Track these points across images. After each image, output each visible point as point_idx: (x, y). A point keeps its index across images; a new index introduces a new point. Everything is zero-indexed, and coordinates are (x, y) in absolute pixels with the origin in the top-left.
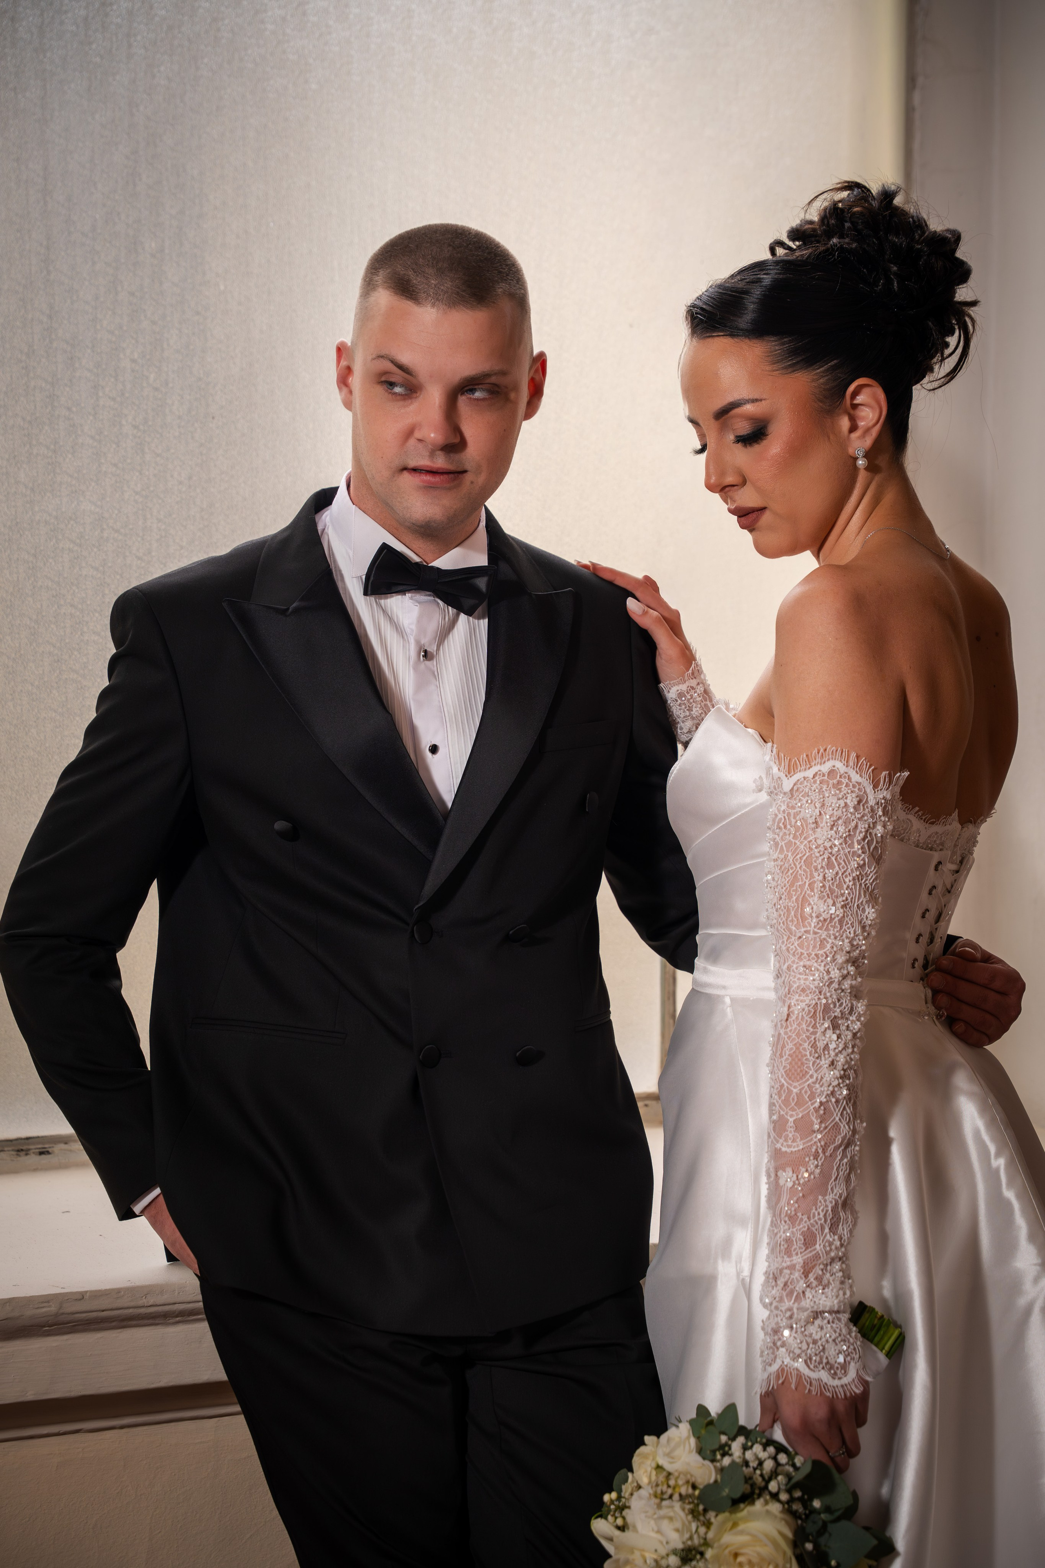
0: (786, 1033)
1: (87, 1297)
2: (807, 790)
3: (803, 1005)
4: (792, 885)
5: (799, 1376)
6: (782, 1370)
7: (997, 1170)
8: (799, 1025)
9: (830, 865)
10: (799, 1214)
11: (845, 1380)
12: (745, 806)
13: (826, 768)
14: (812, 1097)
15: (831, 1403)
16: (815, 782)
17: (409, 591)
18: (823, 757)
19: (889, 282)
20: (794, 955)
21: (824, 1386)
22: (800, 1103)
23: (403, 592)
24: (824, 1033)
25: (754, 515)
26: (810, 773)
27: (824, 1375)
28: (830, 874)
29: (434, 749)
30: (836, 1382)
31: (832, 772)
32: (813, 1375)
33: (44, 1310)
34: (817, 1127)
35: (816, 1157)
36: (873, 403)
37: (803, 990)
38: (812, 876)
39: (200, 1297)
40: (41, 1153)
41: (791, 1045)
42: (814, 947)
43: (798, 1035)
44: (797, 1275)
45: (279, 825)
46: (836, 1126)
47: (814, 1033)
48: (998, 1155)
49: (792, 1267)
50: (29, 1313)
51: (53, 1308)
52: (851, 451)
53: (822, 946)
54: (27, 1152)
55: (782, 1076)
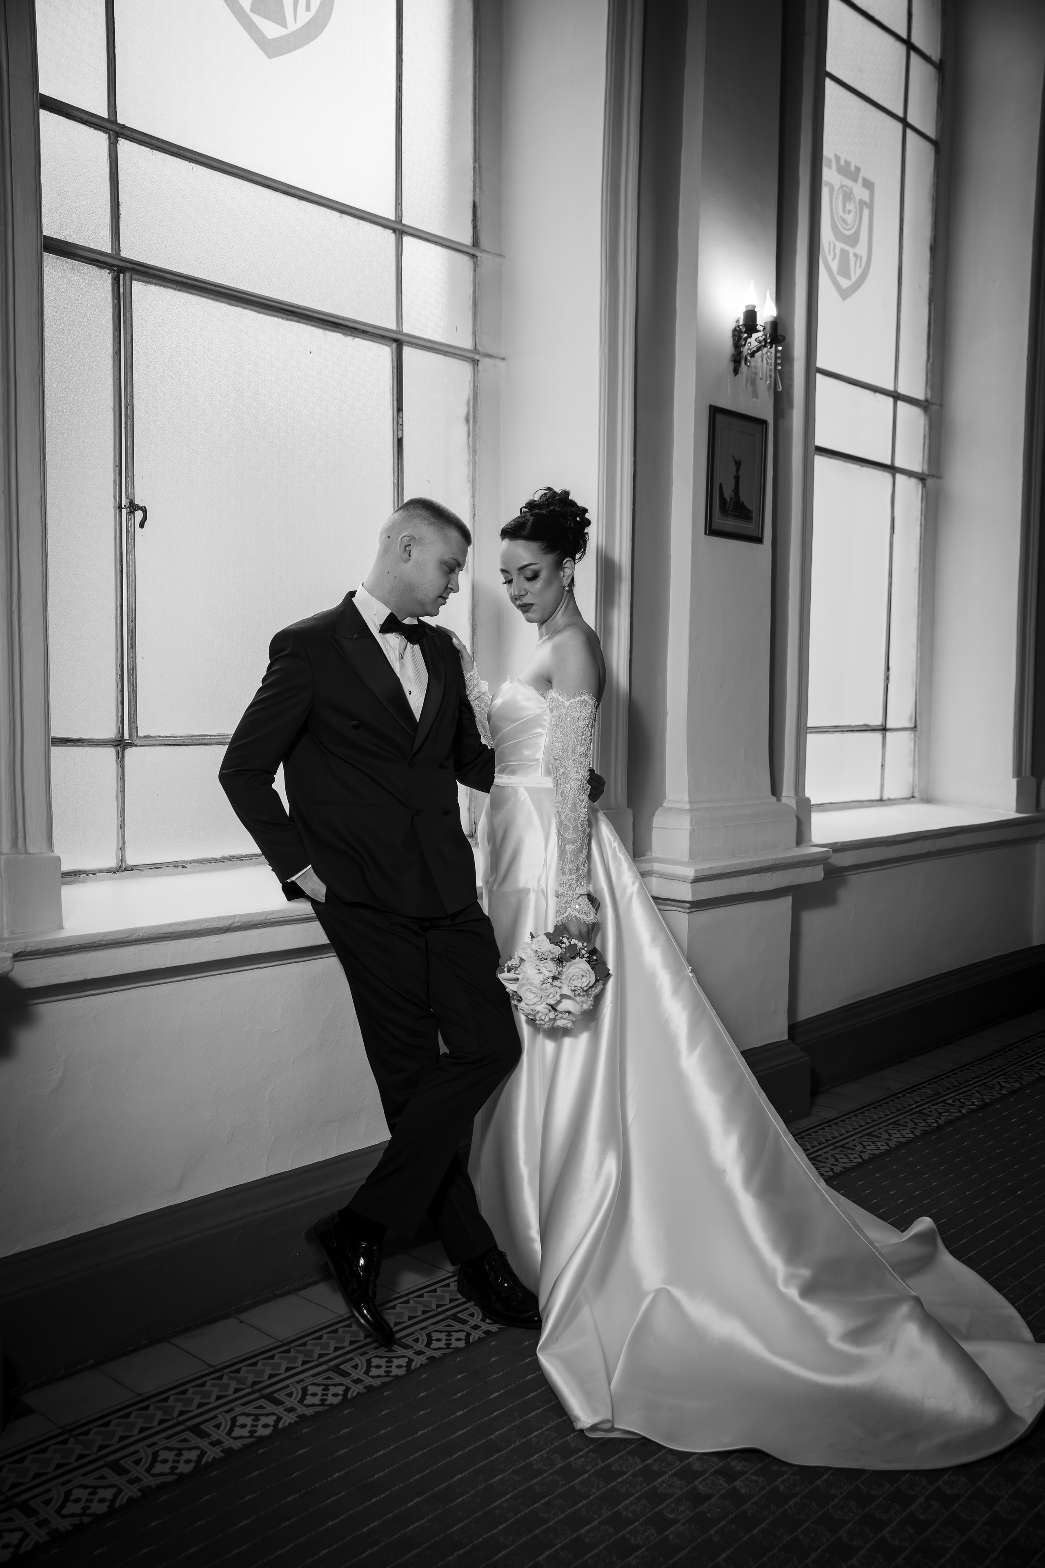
0: (569, 795)
1: (275, 912)
2: (575, 706)
3: (576, 785)
4: (569, 741)
5: (576, 917)
6: (569, 915)
7: (615, 847)
8: (575, 792)
9: (583, 735)
10: (575, 860)
11: (591, 918)
12: (530, 715)
13: (582, 698)
14: (579, 818)
15: (587, 925)
16: (578, 703)
17: (394, 632)
18: (581, 694)
19: (570, 524)
20: (571, 767)
21: (584, 920)
22: (575, 819)
23: (392, 632)
24: (582, 795)
25: (530, 606)
26: (576, 700)
27: (584, 916)
28: (583, 737)
29: (410, 693)
30: (588, 919)
31: (584, 700)
32: (581, 917)
33: (260, 918)
34: (580, 829)
35: (580, 839)
36: (570, 567)
37: (576, 779)
38: (577, 738)
39: (313, 912)
40: (183, 867)
41: (571, 799)
42: (579, 764)
43: (574, 795)
44: (574, 881)
45: (354, 723)
46: (585, 829)
47: (580, 795)
48: (614, 842)
49: (573, 879)
50: (256, 919)
51: (263, 917)
52: (563, 584)
53: (581, 764)
54: (177, 867)
55: (568, 811)
